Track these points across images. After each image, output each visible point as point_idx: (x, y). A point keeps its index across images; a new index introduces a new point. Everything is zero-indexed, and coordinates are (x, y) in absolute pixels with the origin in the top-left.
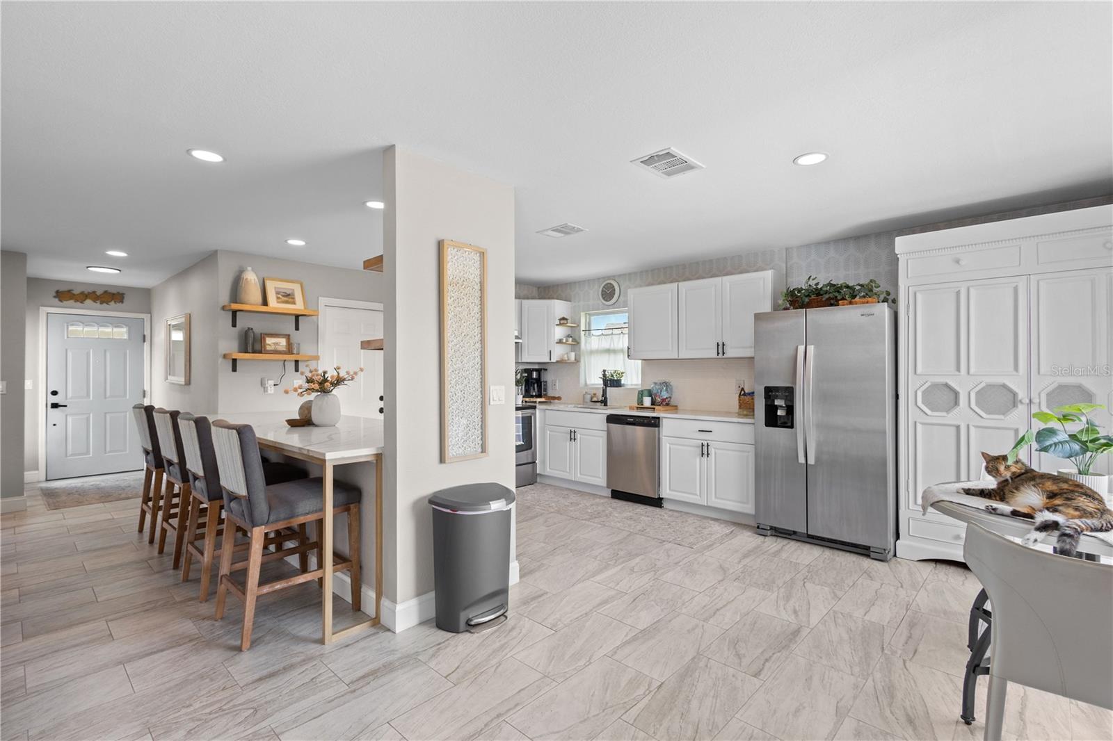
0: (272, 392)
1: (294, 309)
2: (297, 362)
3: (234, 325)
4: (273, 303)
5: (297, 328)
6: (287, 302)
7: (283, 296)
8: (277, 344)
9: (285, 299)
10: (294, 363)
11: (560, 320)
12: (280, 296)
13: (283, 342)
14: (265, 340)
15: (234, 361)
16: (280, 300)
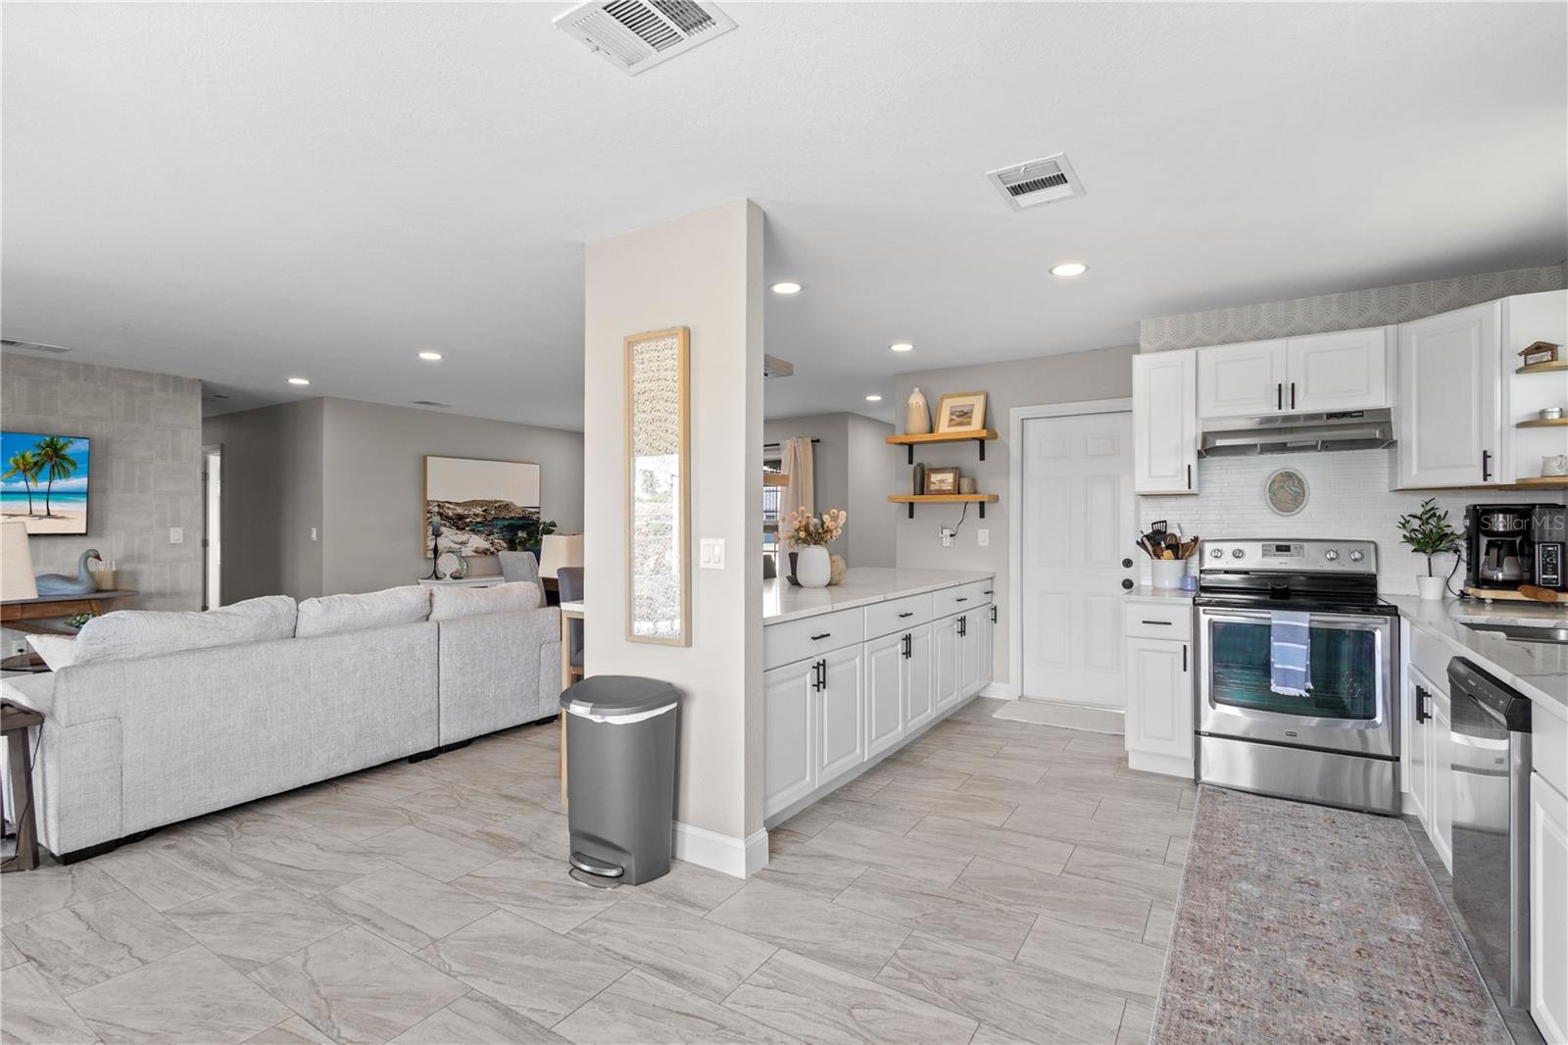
0: (948, 544)
1: (970, 432)
2: (982, 504)
3: (911, 462)
4: (944, 429)
5: (982, 458)
6: (961, 424)
7: (958, 416)
8: (942, 481)
9: (960, 419)
10: (978, 505)
11: (1527, 353)
12: (954, 417)
13: (949, 477)
14: (929, 477)
15: (911, 505)
16: (953, 423)
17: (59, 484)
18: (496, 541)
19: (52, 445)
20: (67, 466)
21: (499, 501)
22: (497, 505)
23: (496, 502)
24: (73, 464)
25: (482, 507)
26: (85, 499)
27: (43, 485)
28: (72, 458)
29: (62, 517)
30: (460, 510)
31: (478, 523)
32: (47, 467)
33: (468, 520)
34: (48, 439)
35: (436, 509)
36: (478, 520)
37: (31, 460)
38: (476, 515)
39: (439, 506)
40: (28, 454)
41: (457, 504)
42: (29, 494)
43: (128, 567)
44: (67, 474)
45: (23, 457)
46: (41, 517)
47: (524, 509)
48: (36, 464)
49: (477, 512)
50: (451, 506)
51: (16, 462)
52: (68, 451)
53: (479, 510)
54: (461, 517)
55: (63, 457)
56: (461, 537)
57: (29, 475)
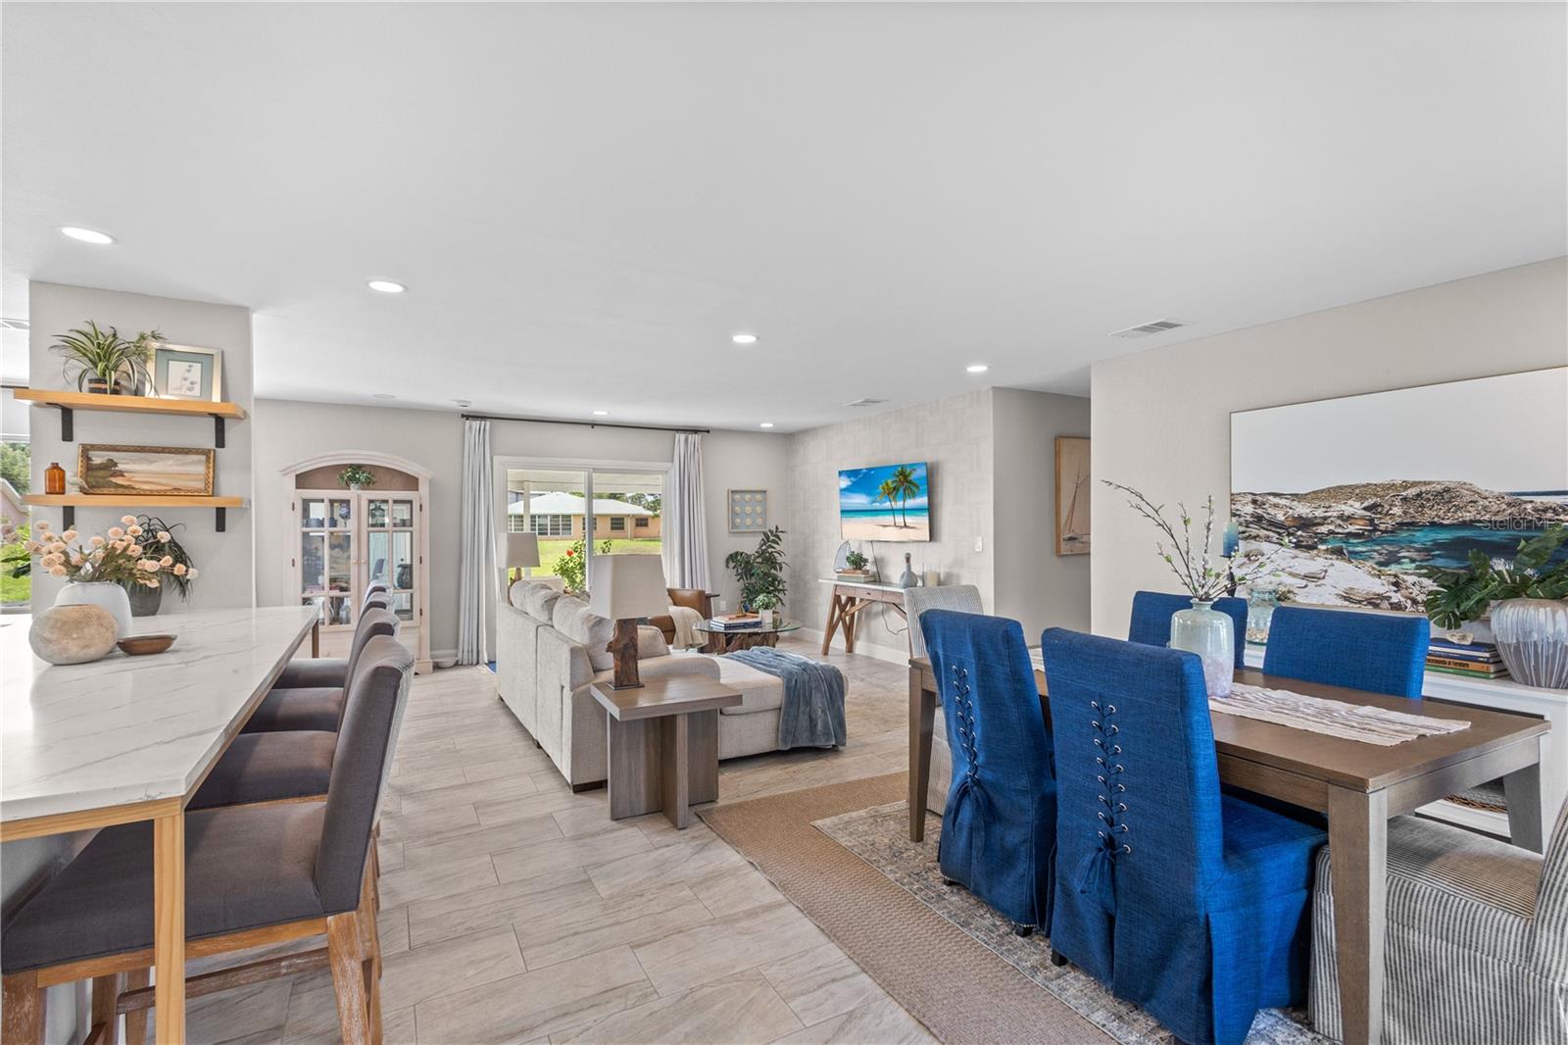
17: (910, 503)
18: (1411, 579)
19: (902, 473)
20: (914, 488)
21: (1414, 484)
22: (1412, 492)
23: (1406, 485)
24: (917, 486)
25: (1361, 498)
26: (927, 514)
27: (899, 504)
28: (916, 482)
29: (913, 528)
30: (1303, 510)
31: (1350, 535)
32: (901, 491)
33: (1324, 529)
34: (900, 469)
35: (1250, 509)
36: (1352, 529)
37: (892, 486)
38: (1349, 519)
39: (1254, 502)
40: (890, 481)
41: (1295, 497)
42: (893, 511)
43: (955, 571)
44: (914, 495)
45: (887, 484)
46: (901, 527)
47: (1516, 499)
48: (894, 488)
49: (1348, 510)
50: (1283, 502)
51: (883, 488)
52: (912, 477)
53: (1354, 507)
54: (1305, 523)
55: (910, 482)
56: (1307, 563)
57: (891, 497)
